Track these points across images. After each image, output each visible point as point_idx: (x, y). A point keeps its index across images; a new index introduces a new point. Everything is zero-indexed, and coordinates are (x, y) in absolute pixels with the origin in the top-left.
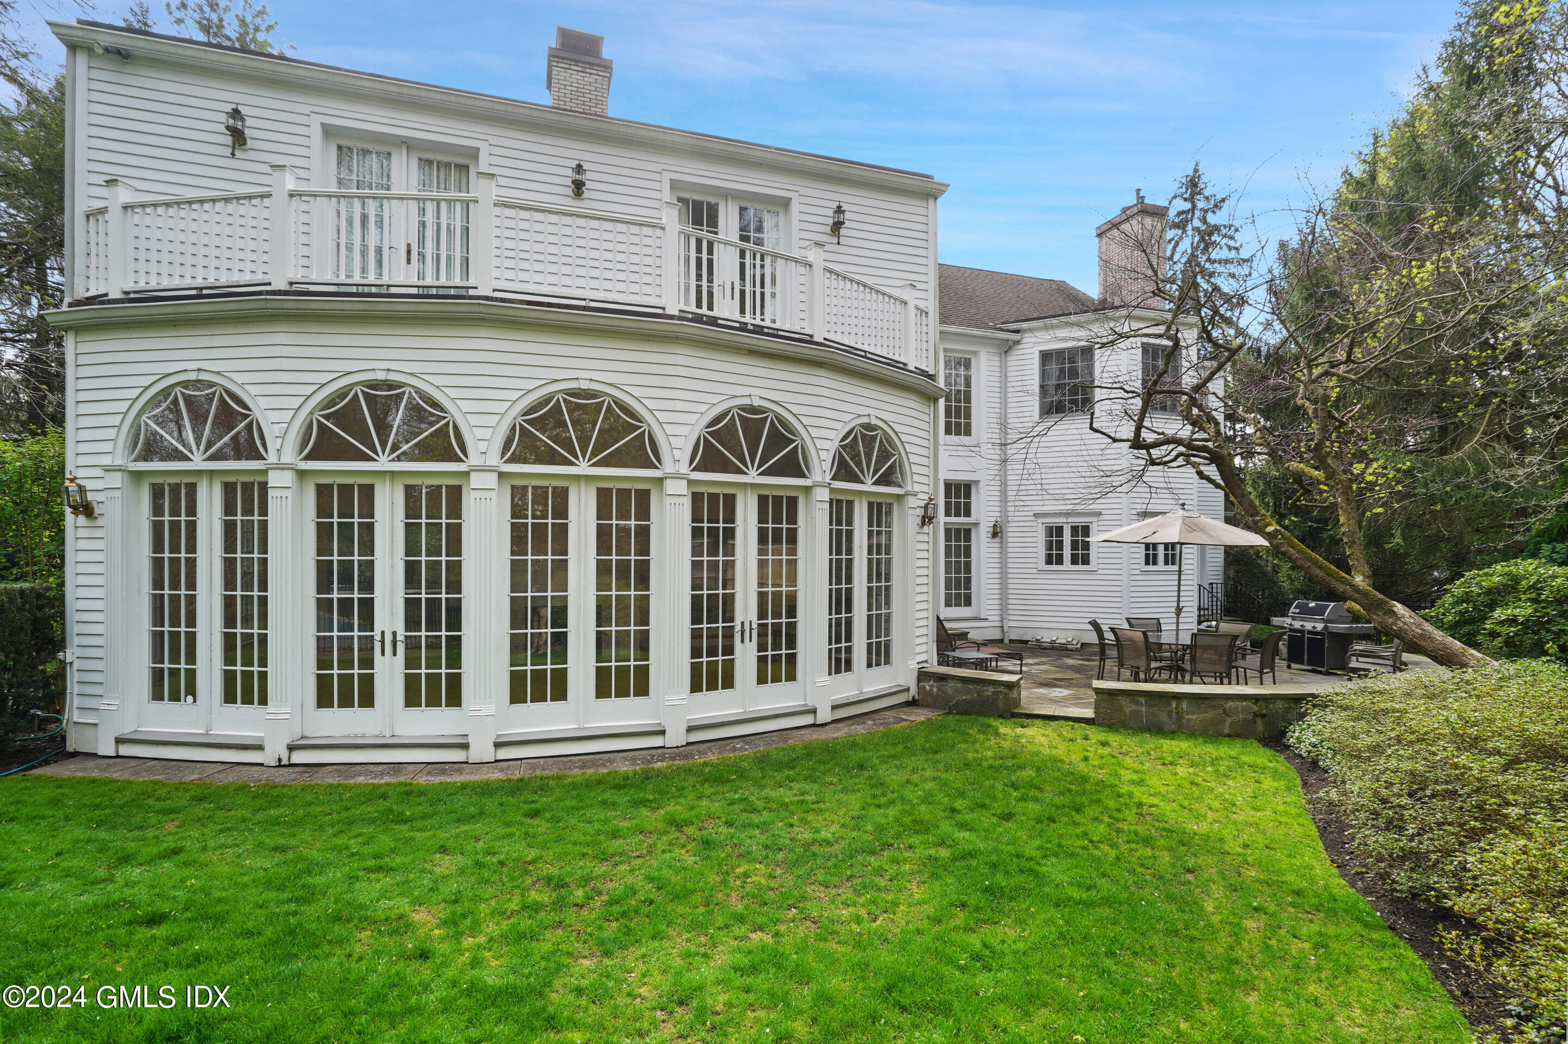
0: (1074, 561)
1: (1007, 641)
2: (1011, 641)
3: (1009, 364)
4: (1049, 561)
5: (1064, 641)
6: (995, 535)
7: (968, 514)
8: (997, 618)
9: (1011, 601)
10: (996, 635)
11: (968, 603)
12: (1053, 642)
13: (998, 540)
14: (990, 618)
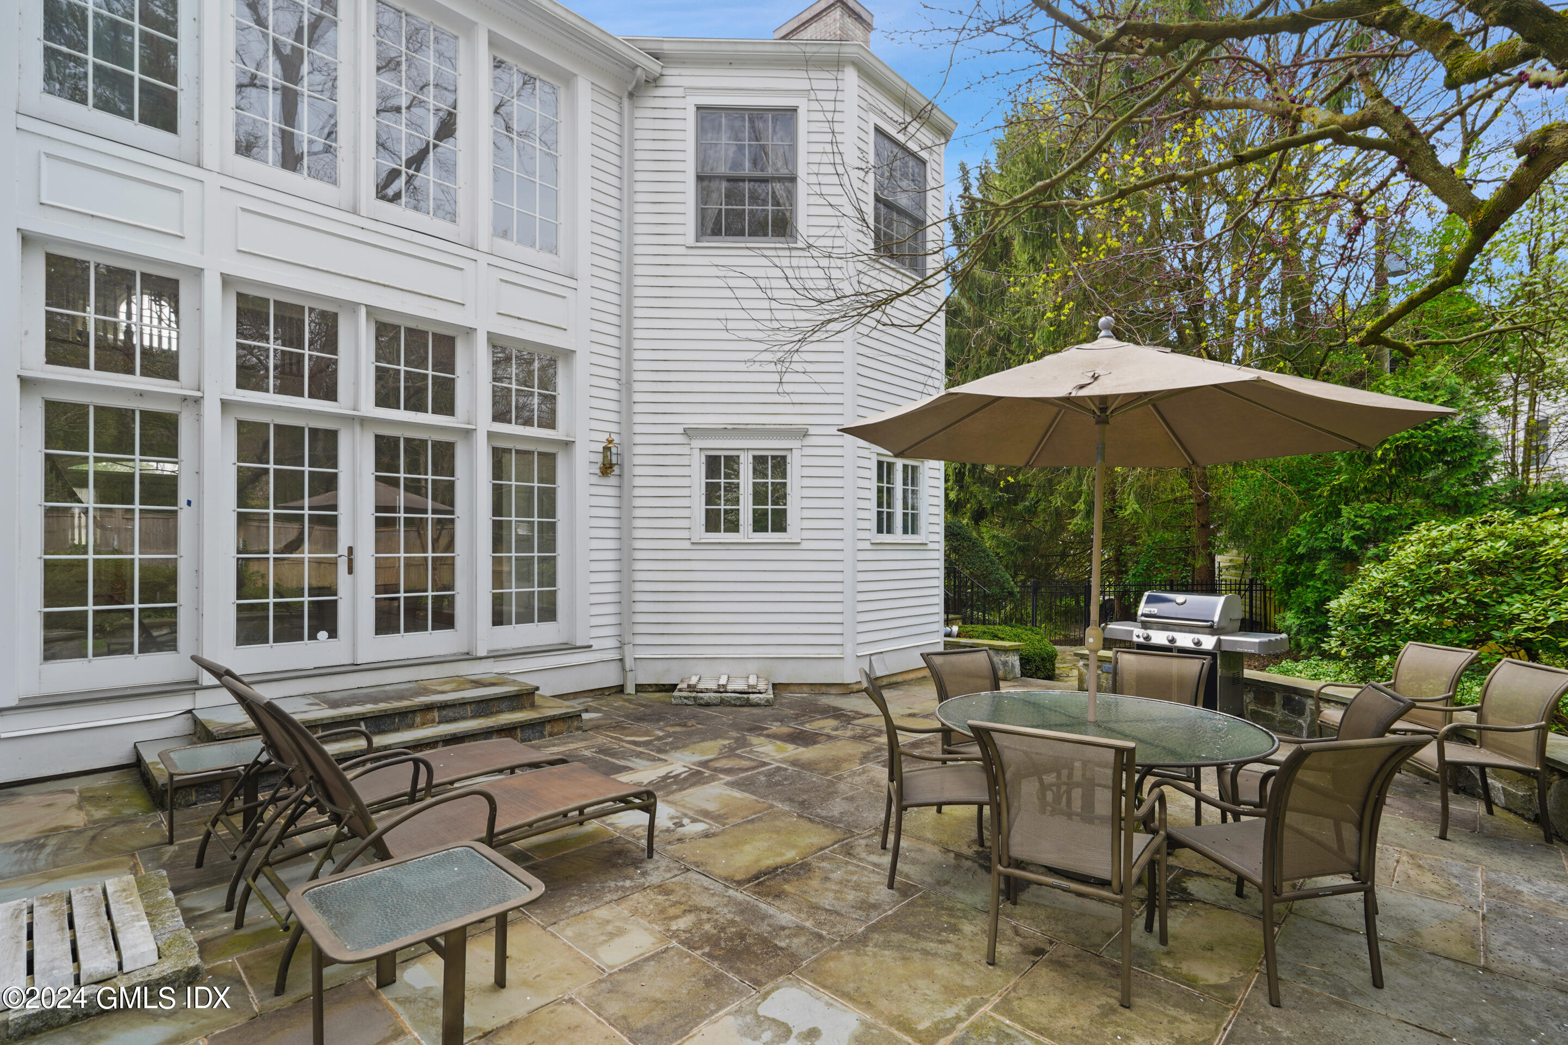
0: (759, 524)
1: (630, 689)
2: (640, 688)
3: (638, 124)
4: (712, 524)
5: (740, 685)
6: (607, 469)
7: (549, 422)
8: (612, 643)
9: (639, 607)
10: (610, 678)
11: (549, 614)
12: (722, 689)
13: (612, 480)
14: (596, 644)
